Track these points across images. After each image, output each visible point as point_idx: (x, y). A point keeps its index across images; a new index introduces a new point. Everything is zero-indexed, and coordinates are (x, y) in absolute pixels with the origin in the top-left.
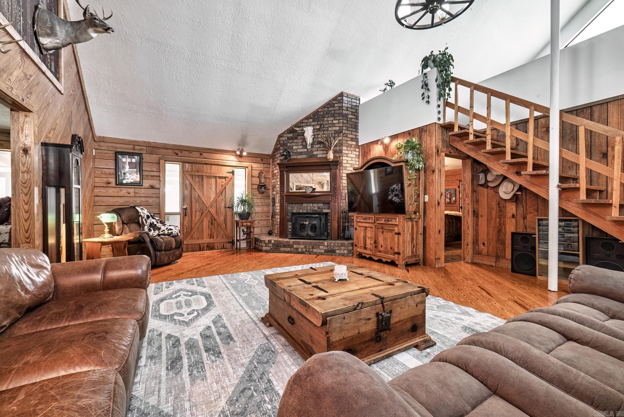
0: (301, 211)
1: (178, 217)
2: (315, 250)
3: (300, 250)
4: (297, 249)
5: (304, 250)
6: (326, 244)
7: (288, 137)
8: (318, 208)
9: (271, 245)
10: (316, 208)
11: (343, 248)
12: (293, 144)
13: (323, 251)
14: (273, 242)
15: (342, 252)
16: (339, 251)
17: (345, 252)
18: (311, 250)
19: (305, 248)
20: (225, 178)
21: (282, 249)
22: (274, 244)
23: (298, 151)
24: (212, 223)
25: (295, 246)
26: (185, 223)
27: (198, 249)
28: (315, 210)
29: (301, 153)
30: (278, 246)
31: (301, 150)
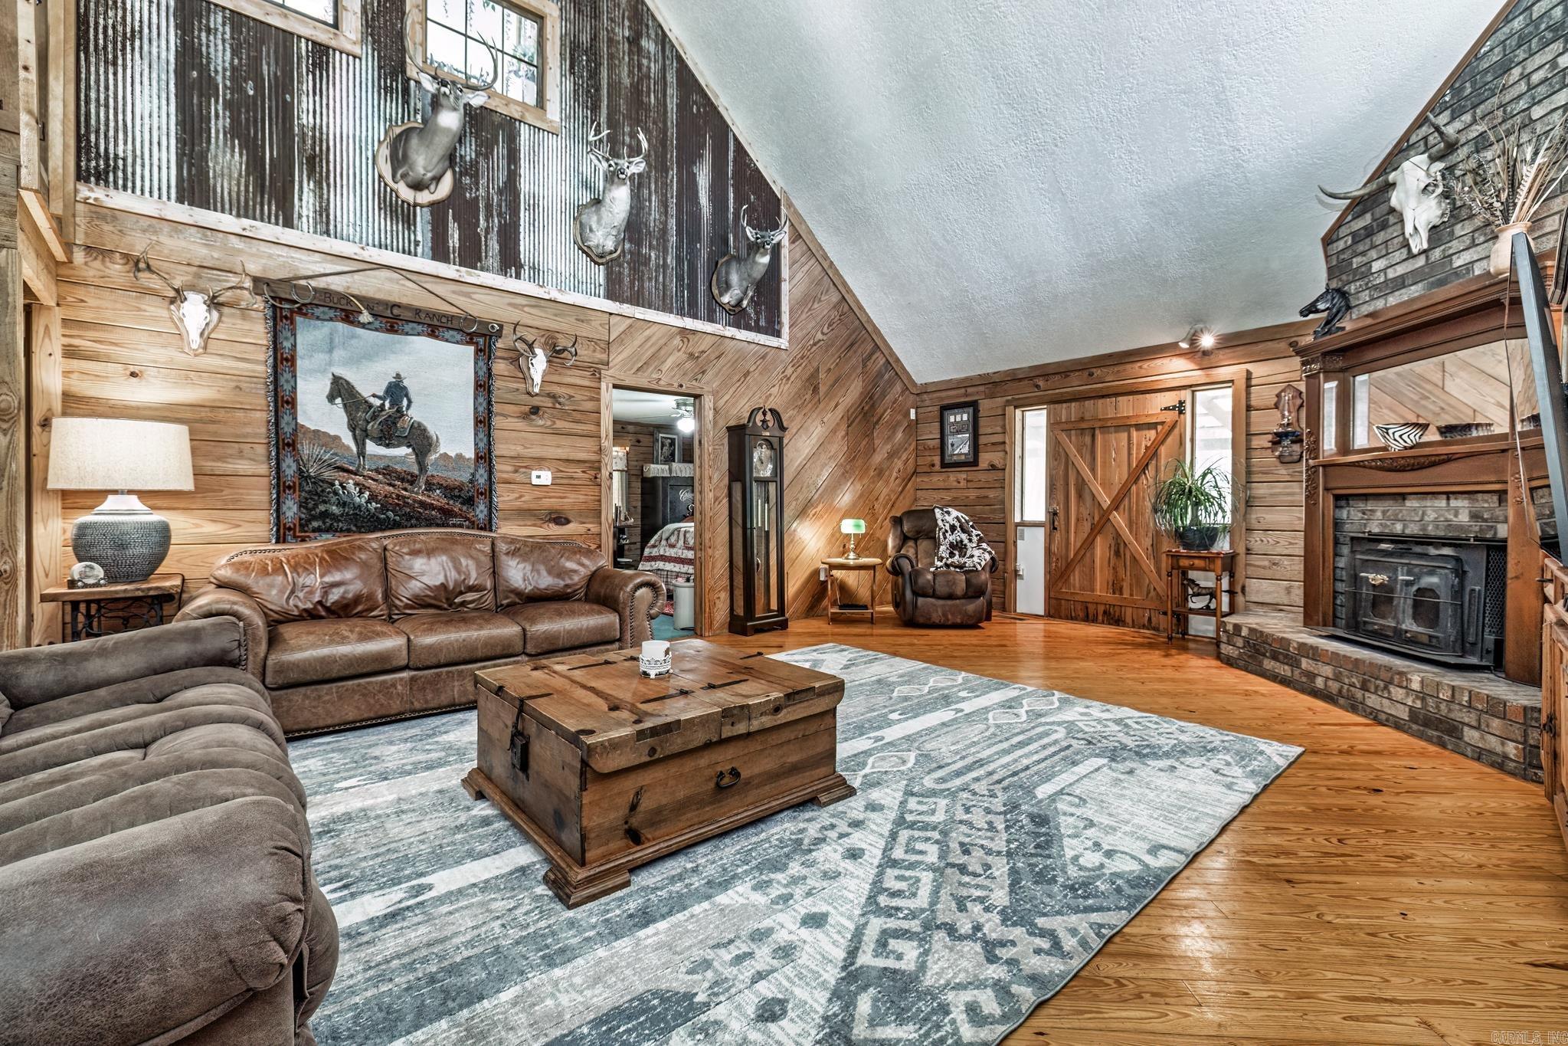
0: (1398, 528)
1: (1040, 533)
2: (1372, 700)
3: (1319, 683)
4: (1312, 676)
5: (1334, 686)
6: (1416, 685)
7: (1354, 234)
8: (1475, 516)
9: (1240, 642)
10: (1464, 518)
11: (1496, 724)
12: (1373, 254)
13: (1403, 714)
14: (1244, 632)
15: (1493, 743)
16: (1476, 734)
17: (1511, 749)
18: (1359, 694)
19: (1337, 678)
20: (1152, 426)
21: (1269, 664)
22: (1246, 641)
23: (1391, 274)
24: (1117, 553)
25: (1305, 663)
26: (1054, 548)
27: (1081, 614)
28: (1460, 528)
29: (1400, 283)
30: (1257, 651)
31: (1400, 270)
